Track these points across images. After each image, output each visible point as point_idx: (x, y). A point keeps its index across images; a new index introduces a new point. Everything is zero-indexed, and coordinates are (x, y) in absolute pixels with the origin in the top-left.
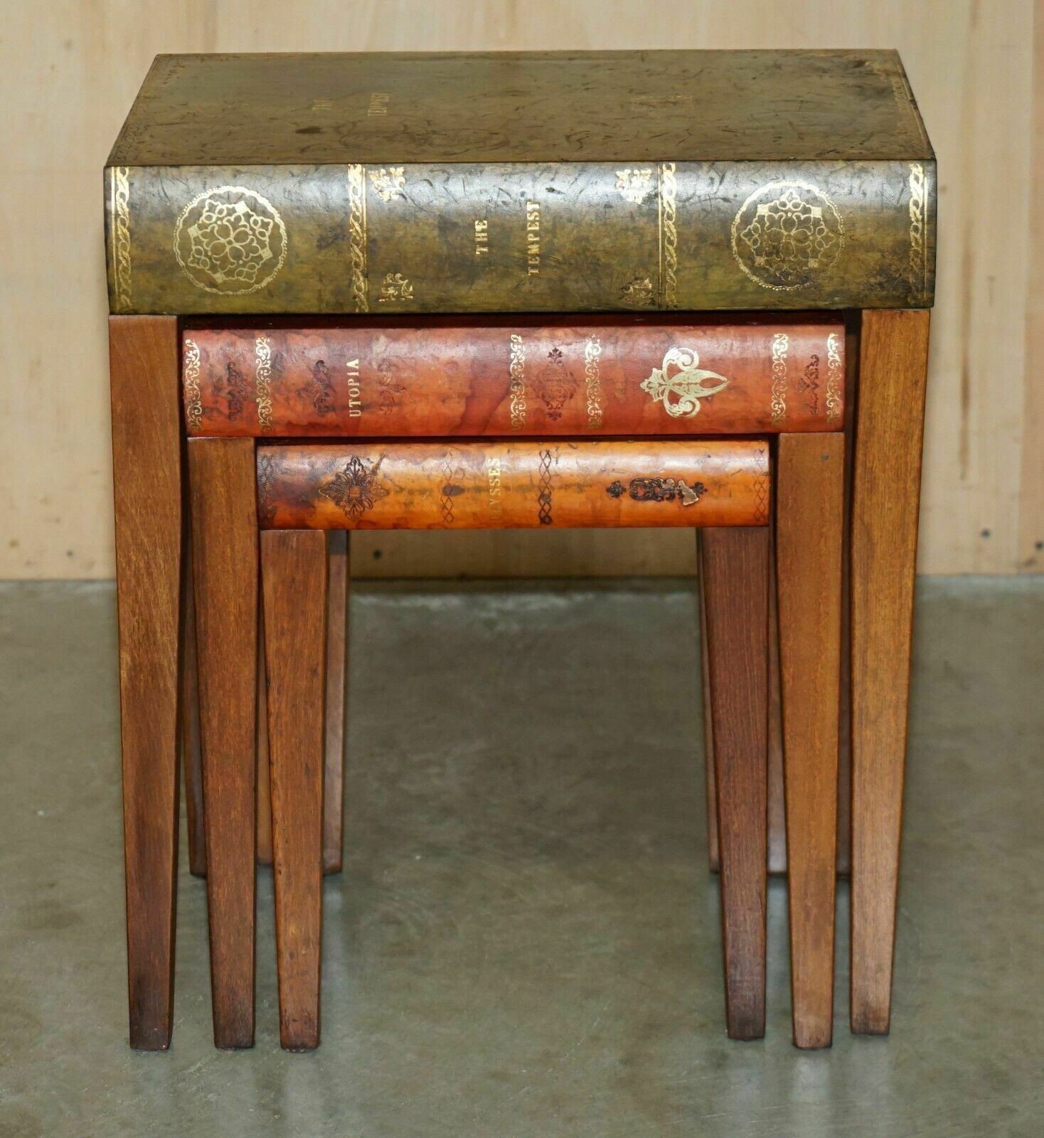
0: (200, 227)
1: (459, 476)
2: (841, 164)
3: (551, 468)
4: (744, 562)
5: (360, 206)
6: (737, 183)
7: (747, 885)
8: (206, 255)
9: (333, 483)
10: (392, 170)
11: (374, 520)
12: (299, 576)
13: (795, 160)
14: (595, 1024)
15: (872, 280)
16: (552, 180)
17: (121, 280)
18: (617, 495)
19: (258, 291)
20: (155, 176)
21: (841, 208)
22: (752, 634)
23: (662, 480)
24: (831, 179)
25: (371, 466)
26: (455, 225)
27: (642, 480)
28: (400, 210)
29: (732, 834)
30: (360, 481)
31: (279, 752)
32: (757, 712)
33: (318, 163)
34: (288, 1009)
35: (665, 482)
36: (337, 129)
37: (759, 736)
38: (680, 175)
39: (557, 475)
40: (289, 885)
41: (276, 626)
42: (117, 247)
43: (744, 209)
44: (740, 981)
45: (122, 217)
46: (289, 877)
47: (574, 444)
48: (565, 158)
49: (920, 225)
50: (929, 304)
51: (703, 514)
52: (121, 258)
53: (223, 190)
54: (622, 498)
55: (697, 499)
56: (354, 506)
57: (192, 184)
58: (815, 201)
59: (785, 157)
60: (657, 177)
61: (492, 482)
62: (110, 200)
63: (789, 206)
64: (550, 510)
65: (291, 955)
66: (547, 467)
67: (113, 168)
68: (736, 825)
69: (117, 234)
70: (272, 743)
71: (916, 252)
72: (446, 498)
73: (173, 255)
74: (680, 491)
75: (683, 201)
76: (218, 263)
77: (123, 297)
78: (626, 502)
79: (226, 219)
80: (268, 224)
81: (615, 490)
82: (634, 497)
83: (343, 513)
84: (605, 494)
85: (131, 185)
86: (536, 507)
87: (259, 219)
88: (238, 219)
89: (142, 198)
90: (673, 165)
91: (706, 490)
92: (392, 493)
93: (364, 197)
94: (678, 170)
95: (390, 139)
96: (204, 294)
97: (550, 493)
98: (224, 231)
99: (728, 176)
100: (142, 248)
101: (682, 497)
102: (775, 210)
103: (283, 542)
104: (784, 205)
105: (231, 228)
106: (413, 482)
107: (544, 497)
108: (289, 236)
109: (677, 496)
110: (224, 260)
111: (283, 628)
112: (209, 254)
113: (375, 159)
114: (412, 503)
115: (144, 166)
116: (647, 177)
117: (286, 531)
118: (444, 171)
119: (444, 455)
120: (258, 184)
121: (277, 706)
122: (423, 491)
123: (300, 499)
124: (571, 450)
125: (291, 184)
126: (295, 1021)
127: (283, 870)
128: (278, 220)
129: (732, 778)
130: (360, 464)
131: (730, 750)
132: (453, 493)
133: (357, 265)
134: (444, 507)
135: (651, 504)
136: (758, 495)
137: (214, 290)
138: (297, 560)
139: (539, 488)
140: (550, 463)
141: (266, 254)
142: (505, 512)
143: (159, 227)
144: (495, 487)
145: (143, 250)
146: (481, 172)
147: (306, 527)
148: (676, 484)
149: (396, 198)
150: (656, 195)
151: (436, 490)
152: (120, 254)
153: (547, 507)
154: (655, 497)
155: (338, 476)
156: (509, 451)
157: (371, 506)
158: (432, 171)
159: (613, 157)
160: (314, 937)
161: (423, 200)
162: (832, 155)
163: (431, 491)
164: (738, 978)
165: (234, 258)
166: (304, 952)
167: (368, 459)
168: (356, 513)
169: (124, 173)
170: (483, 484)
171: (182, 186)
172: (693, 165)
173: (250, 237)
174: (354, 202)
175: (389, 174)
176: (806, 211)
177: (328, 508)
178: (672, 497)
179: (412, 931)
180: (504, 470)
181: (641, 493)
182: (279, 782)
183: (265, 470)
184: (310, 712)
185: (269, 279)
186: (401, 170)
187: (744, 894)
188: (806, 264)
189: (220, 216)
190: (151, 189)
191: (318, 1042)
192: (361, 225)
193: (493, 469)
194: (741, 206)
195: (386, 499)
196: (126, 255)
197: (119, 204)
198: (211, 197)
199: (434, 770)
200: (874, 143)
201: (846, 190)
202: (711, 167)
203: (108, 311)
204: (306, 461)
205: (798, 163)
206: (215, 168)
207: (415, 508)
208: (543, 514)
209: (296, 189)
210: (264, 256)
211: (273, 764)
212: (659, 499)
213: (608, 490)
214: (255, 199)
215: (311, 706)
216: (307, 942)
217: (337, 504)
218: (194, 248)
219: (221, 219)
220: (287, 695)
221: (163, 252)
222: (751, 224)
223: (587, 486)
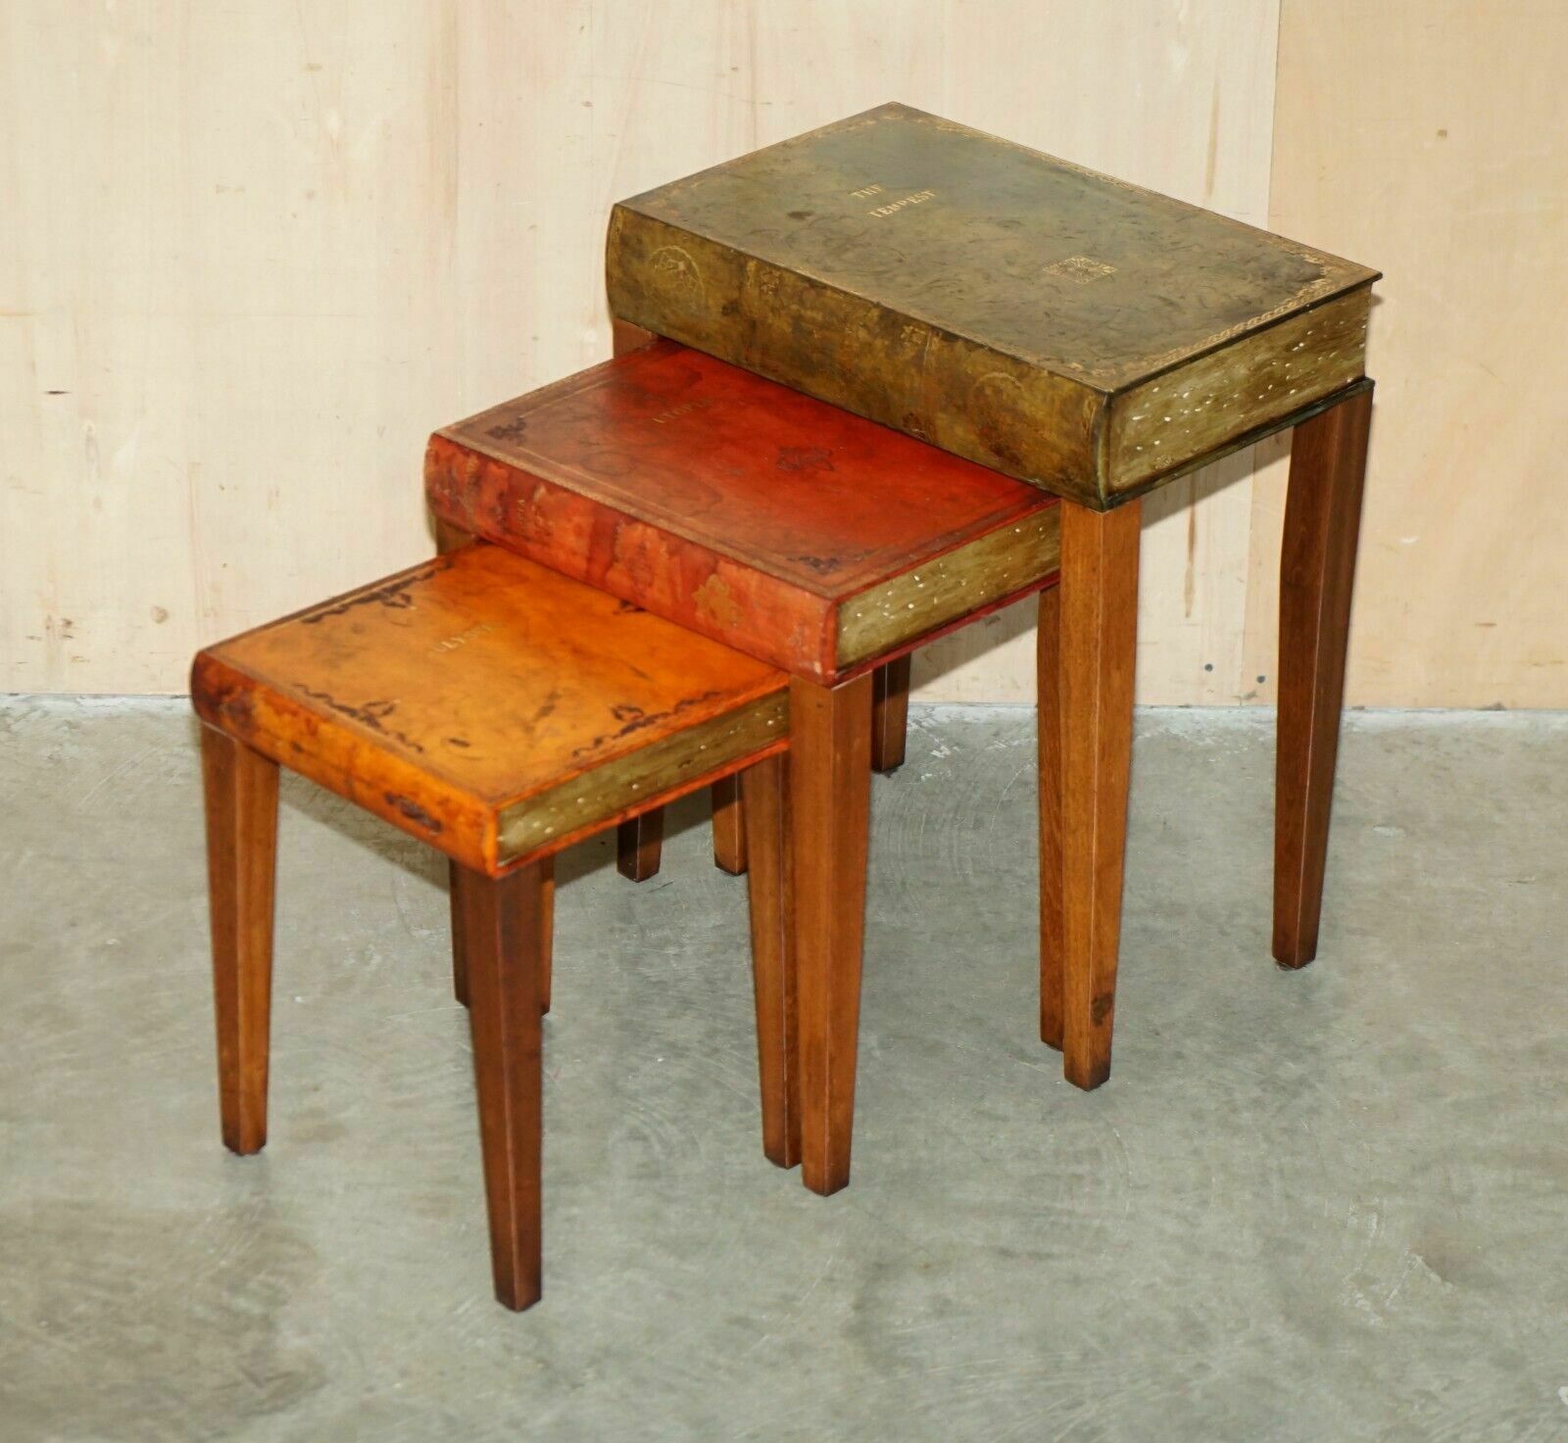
0: (658, 271)
14: (829, 1262)
43: (976, 385)
53: (674, 248)
57: (658, 237)
80: (695, 283)
87: (692, 278)
98: (671, 280)
100: (625, 273)
105: (674, 279)
128: (701, 283)
141: (694, 306)
145: (625, 276)
179: (657, 1148)
194: (975, 381)
198: (667, 251)
199: (671, 951)
210: (692, 307)
214: (691, 263)
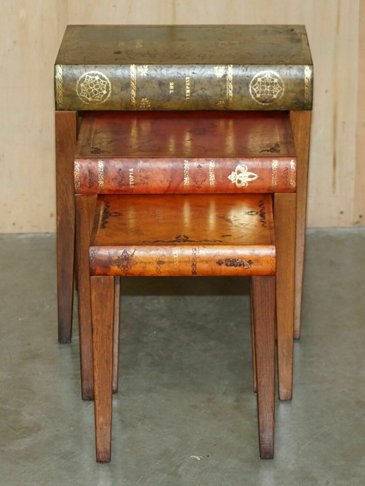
0: (84, 84)
1: (163, 257)
2: (283, 66)
3: (196, 255)
4: (266, 288)
5: (134, 78)
6: (251, 71)
7: (267, 404)
8: (86, 92)
9: (117, 260)
10: (144, 66)
11: (132, 273)
12: (104, 293)
13: (269, 64)
15: (293, 102)
16: (194, 70)
17: (59, 100)
18: (220, 265)
19: (102, 104)
20: (70, 68)
21: (284, 79)
22: (270, 314)
23: (237, 259)
24: (280, 70)
25: (131, 254)
26: (163, 84)
27: (229, 259)
28: (146, 79)
29: (262, 385)
30: (127, 259)
31: (97, 356)
32: (271, 341)
33: (121, 64)
34: (99, 449)
35: (238, 260)
36: (127, 52)
37: (272, 350)
38: (234, 68)
39: (198, 257)
40: (100, 404)
41: (96, 310)
42: (58, 90)
43: (253, 79)
44: (264, 438)
45: (60, 80)
46: (100, 401)
47: (205, 246)
48: (198, 63)
49: (308, 85)
50: (311, 109)
51: (251, 271)
52: (59, 93)
53: (91, 72)
54: (222, 265)
55: (249, 266)
56: (125, 268)
57: (82, 70)
58: (275, 77)
59: (266, 63)
60: (227, 69)
61: (175, 260)
62: (56, 75)
63: (267, 78)
64: (196, 270)
65: (101, 429)
66: (195, 254)
67: (57, 65)
68: (263, 382)
69: (58, 86)
70: (94, 352)
71: (307, 93)
72: (158, 265)
73: (76, 92)
74: (243, 263)
75: (234, 77)
76: (90, 95)
77: (60, 105)
78: (223, 267)
79: (92, 81)
80: (105, 83)
81: (220, 263)
82: (227, 265)
83: (121, 270)
84: (216, 264)
85: (63, 70)
86: (191, 269)
87: (103, 81)
88: (96, 81)
89: (66, 75)
90: (232, 66)
91: (253, 263)
92: (138, 264)
93: (135, 75)
94: (233, 67)
95: (143, 56)
96: (85, 104)
97: (196, 264)
98: (92, 85)
99: (249, 69)
100: (66, 90)
101: (244, 265)
102: (263, 80)
103: (98, 280)
104: (266, 78)
105: (94, 84)
106: (146, 259)
107: (194, 265)
108: (112, 87)
109: (242, 265)
110: (92, 94)
111: (98, 311)
112: (87, 92)
113: (139, 63)
114: (146, 267)
115: (67, 64)
116: (223, 69)
117: (100, 276)
118: (160, 67)
119: (158, 250)
120: (102, 70)
121: (96, 339)
122: (150, 263)
123: (105, 266)
124: (203, 248)
125: (113, 70)
126: (101, 452)
127: (98, 398)
128: (108, 81)
129: (262, 365)
130: (127, 253)
131: (261, 355)
132: (161, 263)
133: (133, 96)
134: (157, 268)
135: (233, 267)
136: (272, 265)
137: (88, 103)
138: (104, 287)
139: (192, 262)
140: (196, 253)
141: (105, 92)
142: (179, 270)
143: (71, 83)
144: (176, 261)
145: (66, 91)
146: (172, 67)
147: (107, 275)
148: (242, 261)
149: (145, 75)
150: (226, 75)
151: (154, 262)
152: (59, 92)
153: (195, 269)
154: (234, 265)
155: (119, 257)
156: (181, 248)
157: (131, 268)
158: (156, 67)
159: (213, 63)
160: (109, 422)
161: (154, 76)
162: (281, 63)
163: (153, 263)
164: (264, 437)
165: (95, 93)
166: (105, 428)
167: (130, 251)
168: (125, 270)
169: (61, 67)
170: (172, 260)
171: (79, 71)
172: (237, 65)
173: (100, 87)
174: (132, 76)
175: (143, 67)
176: (273, 80)
177: (115, 268)
178: (240, 265)
179: (157, 357)
180: (179, 255)
181: (229, 264)
182: (96, 367)
183: (92, 255)
184: (108, 342)
185: (105, 100)
186: (147, 66)
187: (266, 407)
188: (272, 96)
189: (91, 80)
190: (69, 72)
191: (110, 460)
192: (134, 83)
193: (175, 255)
194: (252, 78)
195: (136, 266)
196: (61, 92)
197: (59, 76)
198: (88, 74)
200: (294, 59)
201: (285, 74)
202: (243, 66)
203: (55, 109)
204: (107, 252)
205: (270, 65)
206: (89, 65)
207: (147, 269)
208: (193, 271)
209: (114, 72)
210: (104, 93)
211: (94, 360)
212: (236, 266)
213: (217, 263)
214: (102, 75)
215: (108, 339)
216: (106, 424)
217: (118, 267)
218: (82, 90)
219: (91, 81)
220: (100, 335)
221: (73, 91)
222: (255, 84)
223: (209, 261)
